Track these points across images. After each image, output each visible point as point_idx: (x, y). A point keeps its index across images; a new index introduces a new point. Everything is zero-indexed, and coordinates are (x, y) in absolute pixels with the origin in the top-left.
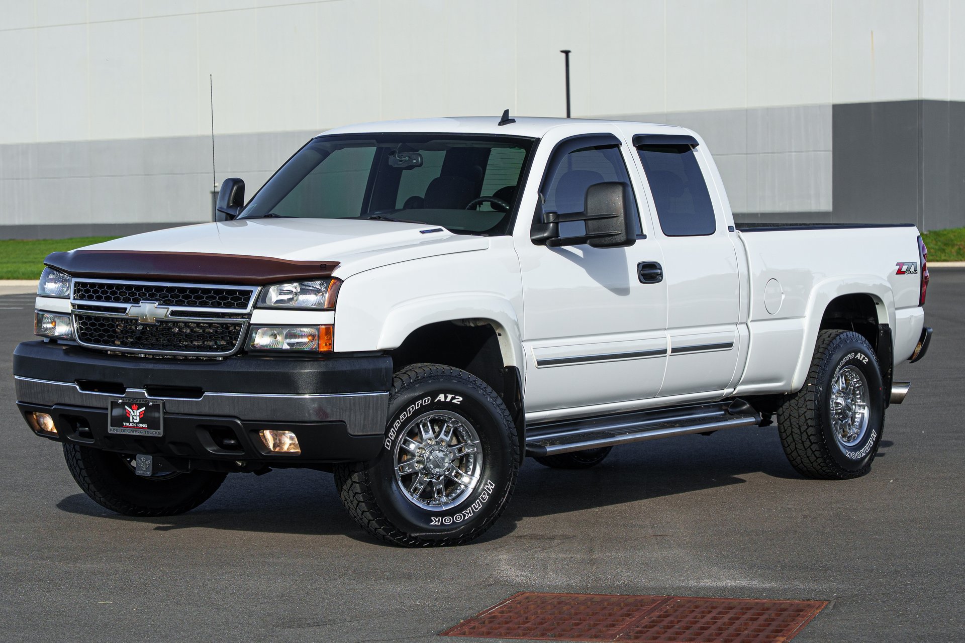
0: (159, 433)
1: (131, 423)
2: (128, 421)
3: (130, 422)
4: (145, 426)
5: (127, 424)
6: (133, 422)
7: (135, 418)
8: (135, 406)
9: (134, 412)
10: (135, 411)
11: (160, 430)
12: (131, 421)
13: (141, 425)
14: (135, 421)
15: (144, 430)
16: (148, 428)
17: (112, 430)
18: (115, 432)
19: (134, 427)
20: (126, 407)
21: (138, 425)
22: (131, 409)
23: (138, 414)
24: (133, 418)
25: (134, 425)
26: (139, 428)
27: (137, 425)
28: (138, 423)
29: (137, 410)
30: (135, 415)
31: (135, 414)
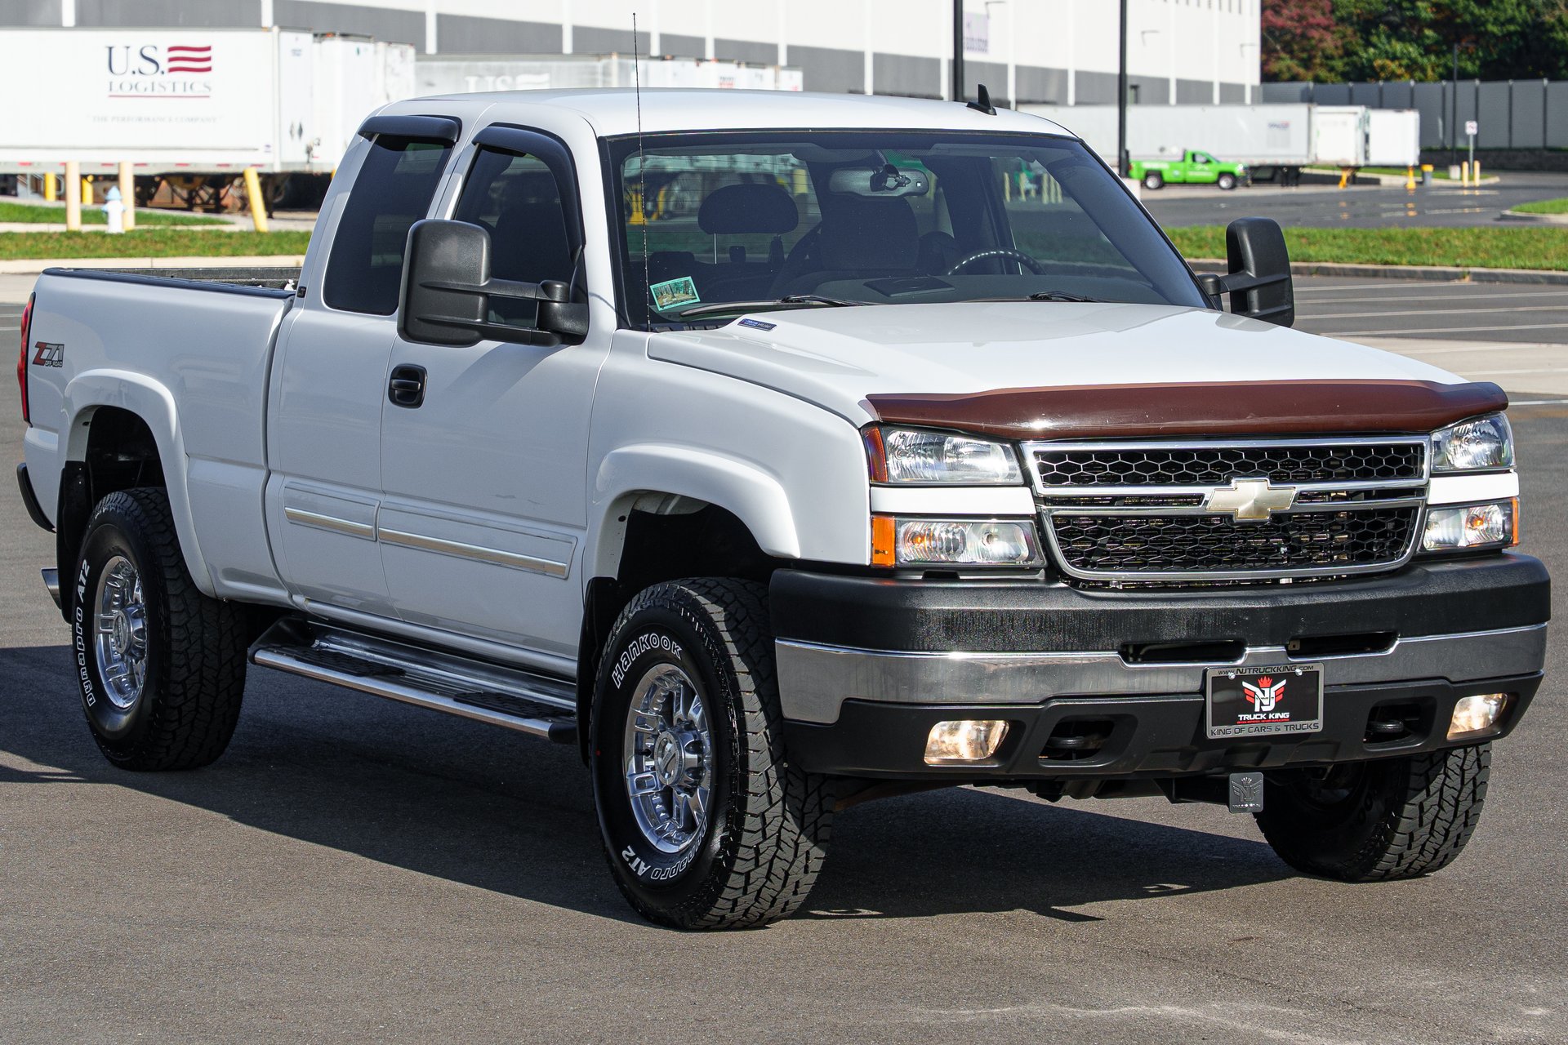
0: (1316, 725)
1: (1257, 713)
2: (1250, 709)
3: (1252, 712)
4: (1285, 715)
5: (1249, 717)
6: (1261, 711)
7: (1265, 702)
8: (1265, 681)
9: (1263, 692)
10: (1267, 690)
11: (1317, 718)
12: (1257, 709)
13: (1277, 715)
14: (1264, 709)
15: (1283, 725)
16: (1291, 719)
17: (1214, 732)
18: (1221, 736)
19: (1261, 721)
20: (1245, 684)
21: (1271, 716)
22: (1258, 686)
23: (1273, 695)
24: (1262, 704)
25: (1263, 716)
26: (1272, 721)
27: (1267, 716)
28: (1272, 712)
29: (1270, 687)
30: (1266, 698)
31: (1267, 695)
